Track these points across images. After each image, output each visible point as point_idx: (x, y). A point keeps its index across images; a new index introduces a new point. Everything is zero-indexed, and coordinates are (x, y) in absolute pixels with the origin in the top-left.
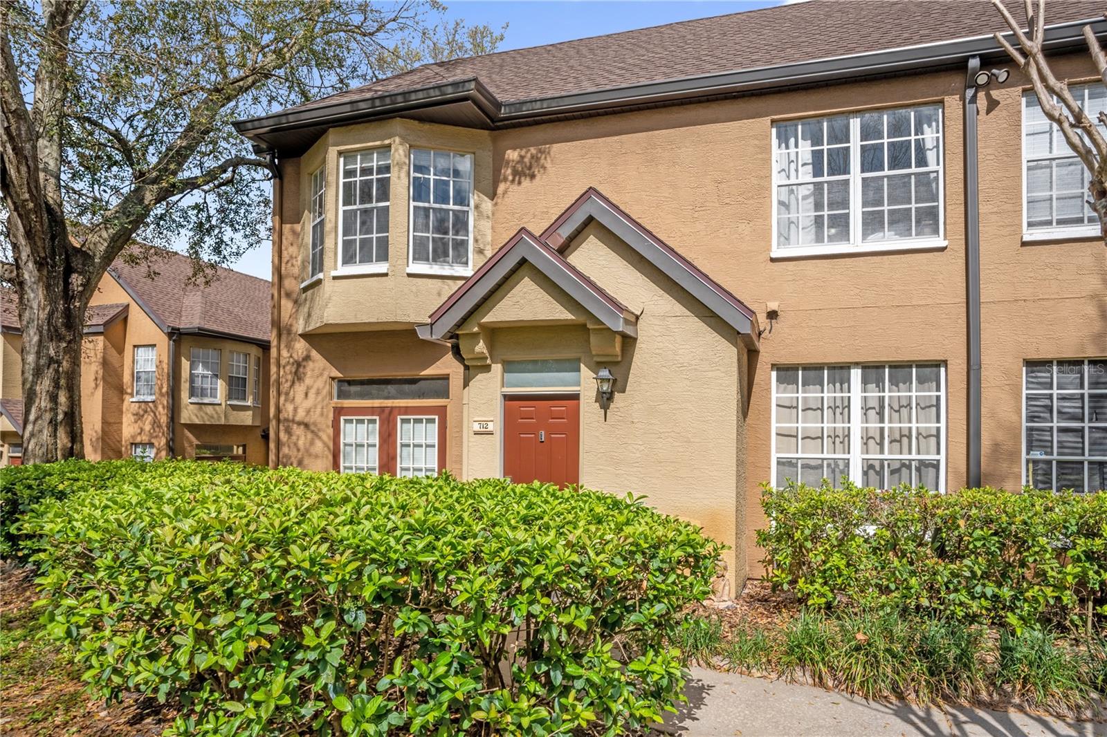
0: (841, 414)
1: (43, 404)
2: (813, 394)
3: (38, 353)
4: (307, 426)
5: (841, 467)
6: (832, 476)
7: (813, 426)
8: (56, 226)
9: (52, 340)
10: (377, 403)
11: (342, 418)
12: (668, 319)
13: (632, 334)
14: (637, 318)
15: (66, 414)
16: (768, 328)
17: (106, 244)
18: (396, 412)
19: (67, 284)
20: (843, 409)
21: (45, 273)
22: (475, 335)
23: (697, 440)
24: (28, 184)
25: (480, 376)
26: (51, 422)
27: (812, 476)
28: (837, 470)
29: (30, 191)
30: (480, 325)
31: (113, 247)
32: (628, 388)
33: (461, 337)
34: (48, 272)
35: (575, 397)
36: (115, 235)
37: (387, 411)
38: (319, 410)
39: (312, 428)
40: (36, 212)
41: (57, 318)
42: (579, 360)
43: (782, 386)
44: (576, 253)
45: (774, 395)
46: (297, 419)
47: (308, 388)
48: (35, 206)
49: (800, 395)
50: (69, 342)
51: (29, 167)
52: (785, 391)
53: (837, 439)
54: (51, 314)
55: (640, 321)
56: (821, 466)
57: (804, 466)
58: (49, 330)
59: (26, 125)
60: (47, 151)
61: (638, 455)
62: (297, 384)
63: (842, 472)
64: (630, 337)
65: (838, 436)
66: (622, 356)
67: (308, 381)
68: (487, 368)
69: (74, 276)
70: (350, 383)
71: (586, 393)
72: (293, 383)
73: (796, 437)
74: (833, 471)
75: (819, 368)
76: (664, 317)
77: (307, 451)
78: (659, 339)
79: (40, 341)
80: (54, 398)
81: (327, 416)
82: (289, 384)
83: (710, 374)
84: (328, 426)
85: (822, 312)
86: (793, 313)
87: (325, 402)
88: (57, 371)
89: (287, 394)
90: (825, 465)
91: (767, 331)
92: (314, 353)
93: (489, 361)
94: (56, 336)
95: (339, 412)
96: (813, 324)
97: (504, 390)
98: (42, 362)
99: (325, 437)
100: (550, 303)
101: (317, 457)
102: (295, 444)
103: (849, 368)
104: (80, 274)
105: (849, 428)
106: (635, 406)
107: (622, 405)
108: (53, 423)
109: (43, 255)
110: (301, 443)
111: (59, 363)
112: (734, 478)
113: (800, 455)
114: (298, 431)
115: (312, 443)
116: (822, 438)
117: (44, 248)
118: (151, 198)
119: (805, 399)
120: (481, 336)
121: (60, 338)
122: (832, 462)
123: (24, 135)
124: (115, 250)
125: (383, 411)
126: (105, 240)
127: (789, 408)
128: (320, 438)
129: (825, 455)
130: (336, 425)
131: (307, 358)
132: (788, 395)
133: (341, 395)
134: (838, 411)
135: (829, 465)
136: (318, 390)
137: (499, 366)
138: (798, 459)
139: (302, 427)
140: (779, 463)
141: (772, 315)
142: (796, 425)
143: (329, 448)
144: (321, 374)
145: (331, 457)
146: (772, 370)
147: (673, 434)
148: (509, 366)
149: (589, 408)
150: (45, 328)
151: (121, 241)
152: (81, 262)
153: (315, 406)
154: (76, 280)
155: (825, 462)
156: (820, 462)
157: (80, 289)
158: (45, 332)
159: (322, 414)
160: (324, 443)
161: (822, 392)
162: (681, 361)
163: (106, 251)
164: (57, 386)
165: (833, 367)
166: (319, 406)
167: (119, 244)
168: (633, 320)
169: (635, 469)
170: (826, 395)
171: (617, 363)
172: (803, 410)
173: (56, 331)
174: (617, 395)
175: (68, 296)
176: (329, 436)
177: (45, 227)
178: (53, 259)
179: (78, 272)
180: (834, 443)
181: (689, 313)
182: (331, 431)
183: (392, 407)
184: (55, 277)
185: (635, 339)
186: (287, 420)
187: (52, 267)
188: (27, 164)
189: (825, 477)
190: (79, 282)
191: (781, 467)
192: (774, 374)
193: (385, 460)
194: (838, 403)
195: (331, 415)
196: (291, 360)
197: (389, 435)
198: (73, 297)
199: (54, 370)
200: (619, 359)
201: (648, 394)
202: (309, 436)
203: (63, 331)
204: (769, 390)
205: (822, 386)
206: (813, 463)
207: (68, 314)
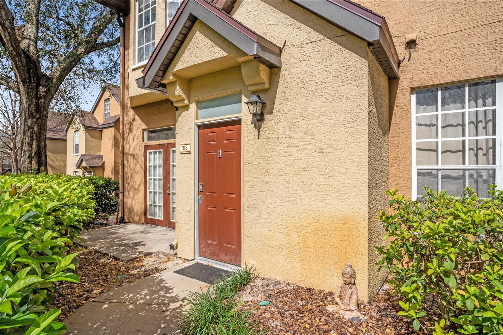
0: (485, 128)
1: (26, 149)
2: (453, 111)
3: (24, 124)
4: (134, 156)
5: (485, 178)
6: (475, 185)
7: (454, 139)
8: (31, 64)
9: (30, 118)
10: (161, 142)
11: (148, 151)
12: (304, 46)
13: (277, 64)
14: (281, 50)
15: (35, 153)
16: (407, 57)
17: (59, 73)
18: (170, 146)
19: (37, 91)
20: (487, 123)
21: (26, 86)
22: (173, 83)
23: (331, 151)
24: (11, 42)
25: (184, 114)
26: (29, 157)
27: (452, 186)
28: (480, 180)
29: (12, 46)
30: (174, 74)
31: (62, 74)
32: (275, 110)
33: (167, 86)
34: (28, 86)
35: (238, 122)
36: (63, 68)
37: (166, 145)
38: (138, 147)
39: (136, 157)
40: (18, 56)
41: (32, 108)
42: (240, 93)
43: (422, 108)
44: (238, 11)
45: (414, 115)
46: (130, 153)
47: (134, 136)
48: (16, 53)
49: (440, 113)
50: (38, 119)
51: (9, 33)
52: (424, 111)
53: (480, 151)
54: (29, 106)
55: (283, 52)
56: (463, 177)
57: (443, 177)
58: (29, 113)
59: (5, 12)
60: (30, 30)
61: (283, 165)
62: (130, 134)
63: (485, 182)
64: (276, 67)
65: (481, 149)
66: (270, 84)
67: (134, 132)
68: (187, 107)
69: (41, 88)
70: (152, 132)
71: (245, 117)
72: (129, 134)
73: (436, 151)
74: (476, 181)
75: (460, 85)
76: (301, 46)
77: (134, 169)
78: (299, 64)
79: (25, 119)
80: (30, 145)
81: (141, 151)
82: (127, 134)
83: (342, 89)
84: (142, 156)
85: (463, 33)
86: (431, 40)
87: (141, 143)
88: (32, 133)
89: (127, 140)
90: (467, 177)
91: (406, 60)
92: (137, 117)
93: (186, 102)
94: (31, 116)
95: (147, 148)
96: (453, 46)
97: (197, 121)
98: (26, 128)
99: (141, 162)
100: (212, 46)
101: (138, 173)
102: (130, 166)
103: (494, 82)
104: (43, 86)
105: (494, 140)
106: (280, 124)
107: (270, 124)
108: (30, 157)
109: (24, 77)
110: (132, 166)
111: (33, 128)
112: (367, 185)
113: (440, 166)
114: (131, 159)
115: (136, 165)
116: (463, 151)
117: (24, 74)
118: (81, 51)
119: (445, 116)
120: (177, 82)
121: (33, 117)
122: (474, 173)
123: (4, 17)
124: (63, 76)
125: (164, 146)
126: (59, 71)
127: (430, 126)
128: (139, 162)
129: (467, 166)
130: (145, 155)
131: (134, 120)
132: (428, 113)
133: (150, 139)
134: (481, 126)
135: (471, 176)
136: (138, 136)
137: (194, 104)
138: (438, 170)
139: (132, 157)
140: (419, 174)
141: (411, 44)
142: (436, 140)
143: (142, 168)
144: (139, 128)
145: (143, 173)
146: (411, 93)
147: (310, 146)
148: (200, 105)
149: (247, 128)
150: (27, 112)
151: (66, 71)
152: (45, 81)
153: (137, 145)
154: (42, 89)
155: (467, 173)
156: (461, 173)
157: (44, 94)
158: (27, 114)
159: (139, 149)
160: (141, 166)
161: (463, 108)
162: (317, 80)
163: (59, 76)
164: (32, 140)
165: (475, 83)
166: (138, 146)
167: (65, 73)
168: (278, 52)
169: (280, 178)
170: (467, 110)
171: (266, 90)
172: (443, 127)
173: (31, 114)
174: (267, 117)
175: (38, 98)
176: (142, 162)
177: (24, 64)
178: (30, 79)
179: (42, 86)
180: (476, 155)
181: (322, 37)
182: (143, 159)
183: (168, 144)
184: (31, 88)
185: (279, 68)
186: (127, 154)
187: (29, 83)
188: (8, 32)
189: (467, 185)
190: (43, 90)
191: (421, 178)
192: (414, 97)
193: (165, 174)
194: (481, 117)
195: (143, 149)
196: (128, 122)
197: (167, 160)
198: (40, 98)
199: (31, 132)
200: (267, 86)
201: (290, 112)
202: (135, 161)
203: (34, 113)
204: (409, 111)
205: (463, 102)
206: (453, 174)
207: (37, 106)
